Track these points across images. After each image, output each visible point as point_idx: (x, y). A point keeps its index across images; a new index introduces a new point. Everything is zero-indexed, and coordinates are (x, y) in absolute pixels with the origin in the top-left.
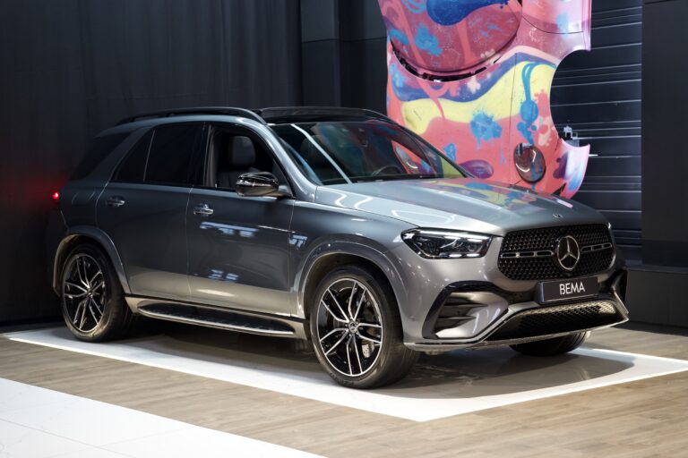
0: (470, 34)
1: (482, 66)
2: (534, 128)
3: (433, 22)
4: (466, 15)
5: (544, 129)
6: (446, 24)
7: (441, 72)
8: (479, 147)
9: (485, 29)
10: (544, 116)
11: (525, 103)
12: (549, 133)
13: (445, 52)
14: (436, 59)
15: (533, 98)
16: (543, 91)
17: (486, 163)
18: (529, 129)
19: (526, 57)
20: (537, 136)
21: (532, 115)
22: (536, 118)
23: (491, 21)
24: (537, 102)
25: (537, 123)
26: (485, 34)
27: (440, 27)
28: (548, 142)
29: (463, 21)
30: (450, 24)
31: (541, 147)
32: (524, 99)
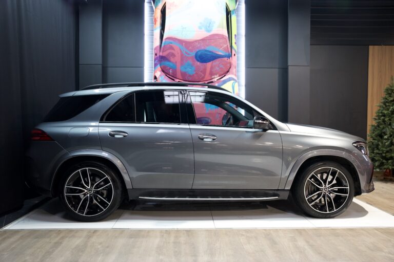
0: (212, 68)
1: (211, 81)
3: (196, 61)
4: (212, 60)
6: (202, 62)
7: (189, 81)
8: (207, 112)
9: (219, 67)
13: (196, 73)
14: (190, 76)
17: (209, 118)
19: (233, 79)
23: (222, 64)
26: (218, 68)
27: (198, 63)
29: (211, 62)
30: (204, 62)
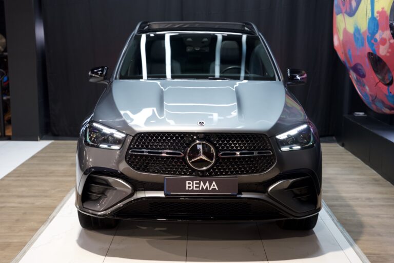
2: (376, 40)
5: (383, 42)
10: (383, 31)
11: (371, 18)
12: (387, 45)
15: (376, 15)
16: (383, 9)
18: (373, 41)
20: (378, 48)
21: (374, 29)
22: (377, 31)
24: (378, 19)
25: (378, 36)
28: (388, 52)
31: (383, 56)
32: (369, 15)
